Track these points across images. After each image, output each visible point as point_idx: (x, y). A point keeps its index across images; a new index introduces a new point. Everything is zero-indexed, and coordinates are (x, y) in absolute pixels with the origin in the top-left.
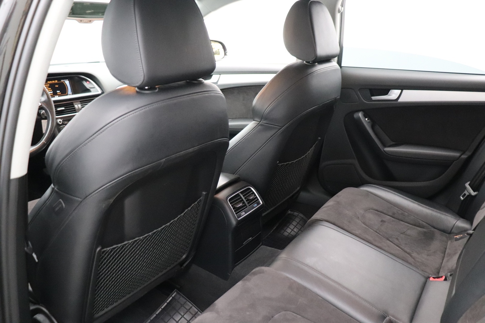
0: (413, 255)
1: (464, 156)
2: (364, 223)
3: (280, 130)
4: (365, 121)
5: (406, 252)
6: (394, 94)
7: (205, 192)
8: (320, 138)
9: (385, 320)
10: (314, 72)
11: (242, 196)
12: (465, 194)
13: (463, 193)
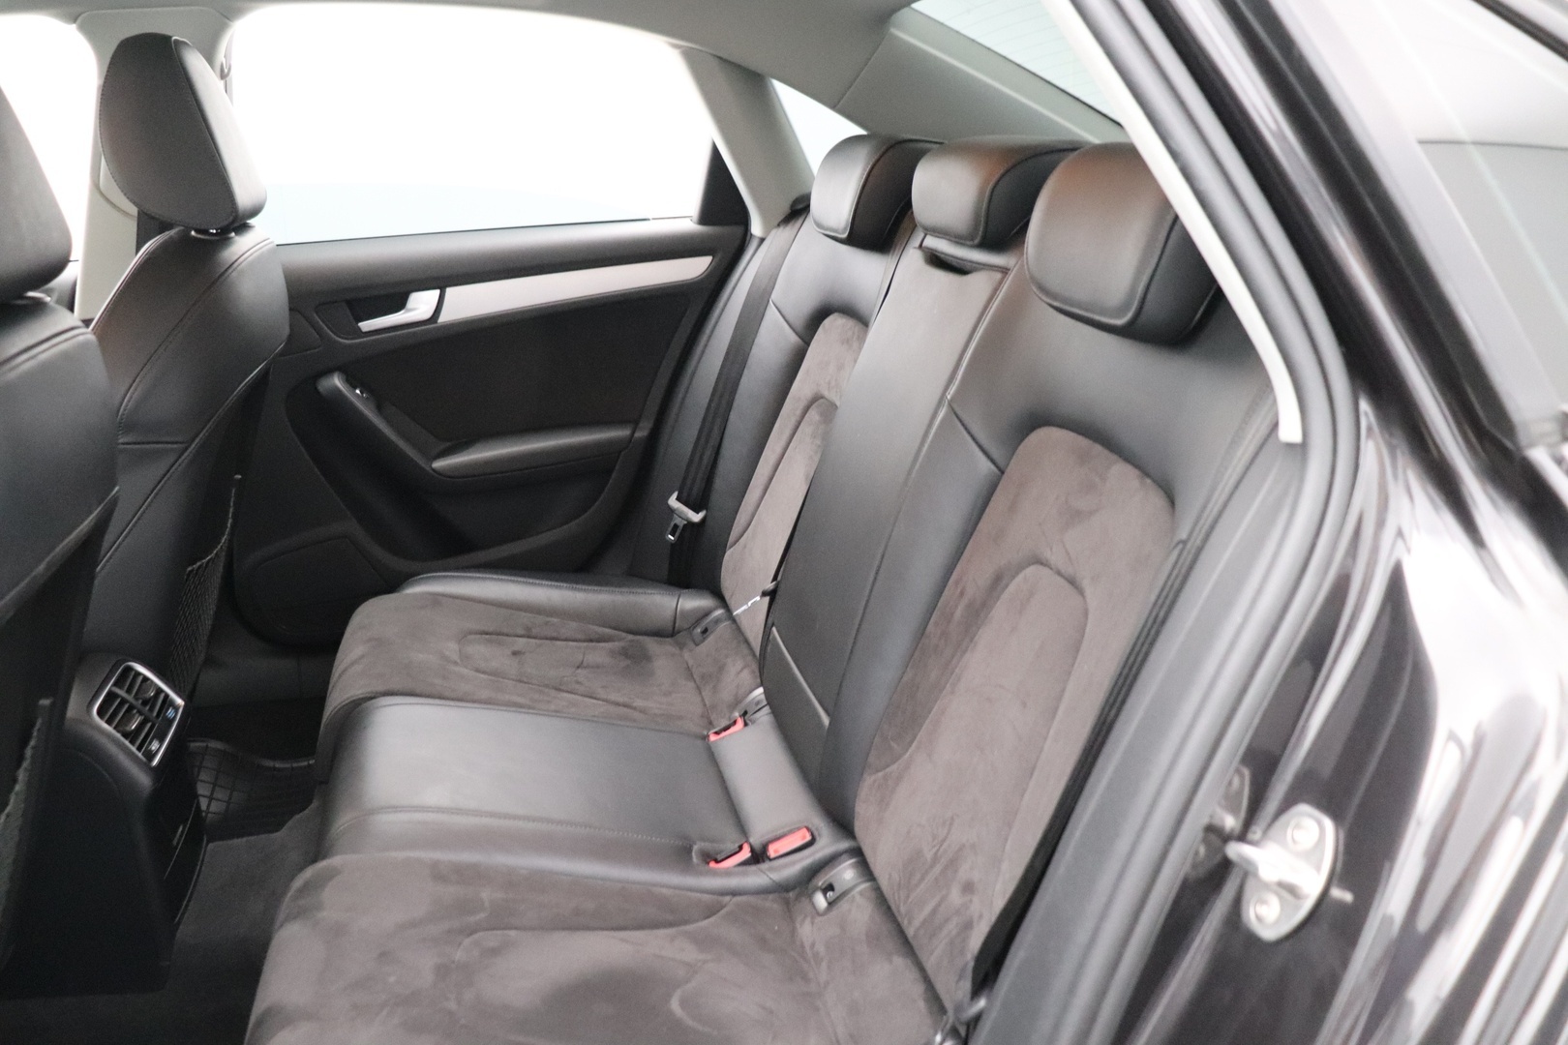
0: (635, 704)
1: (641, 433)
2: (477, 670)
3: (183, 457)
4: (356, 396)
5: (618, 704)
6: (421, 305)
7: (47, 697)
8: (240, 477)
9: (693, 854)
10: (239, 261)
11: (121, 693)
12: (676, 526)
13: (669, 524)
